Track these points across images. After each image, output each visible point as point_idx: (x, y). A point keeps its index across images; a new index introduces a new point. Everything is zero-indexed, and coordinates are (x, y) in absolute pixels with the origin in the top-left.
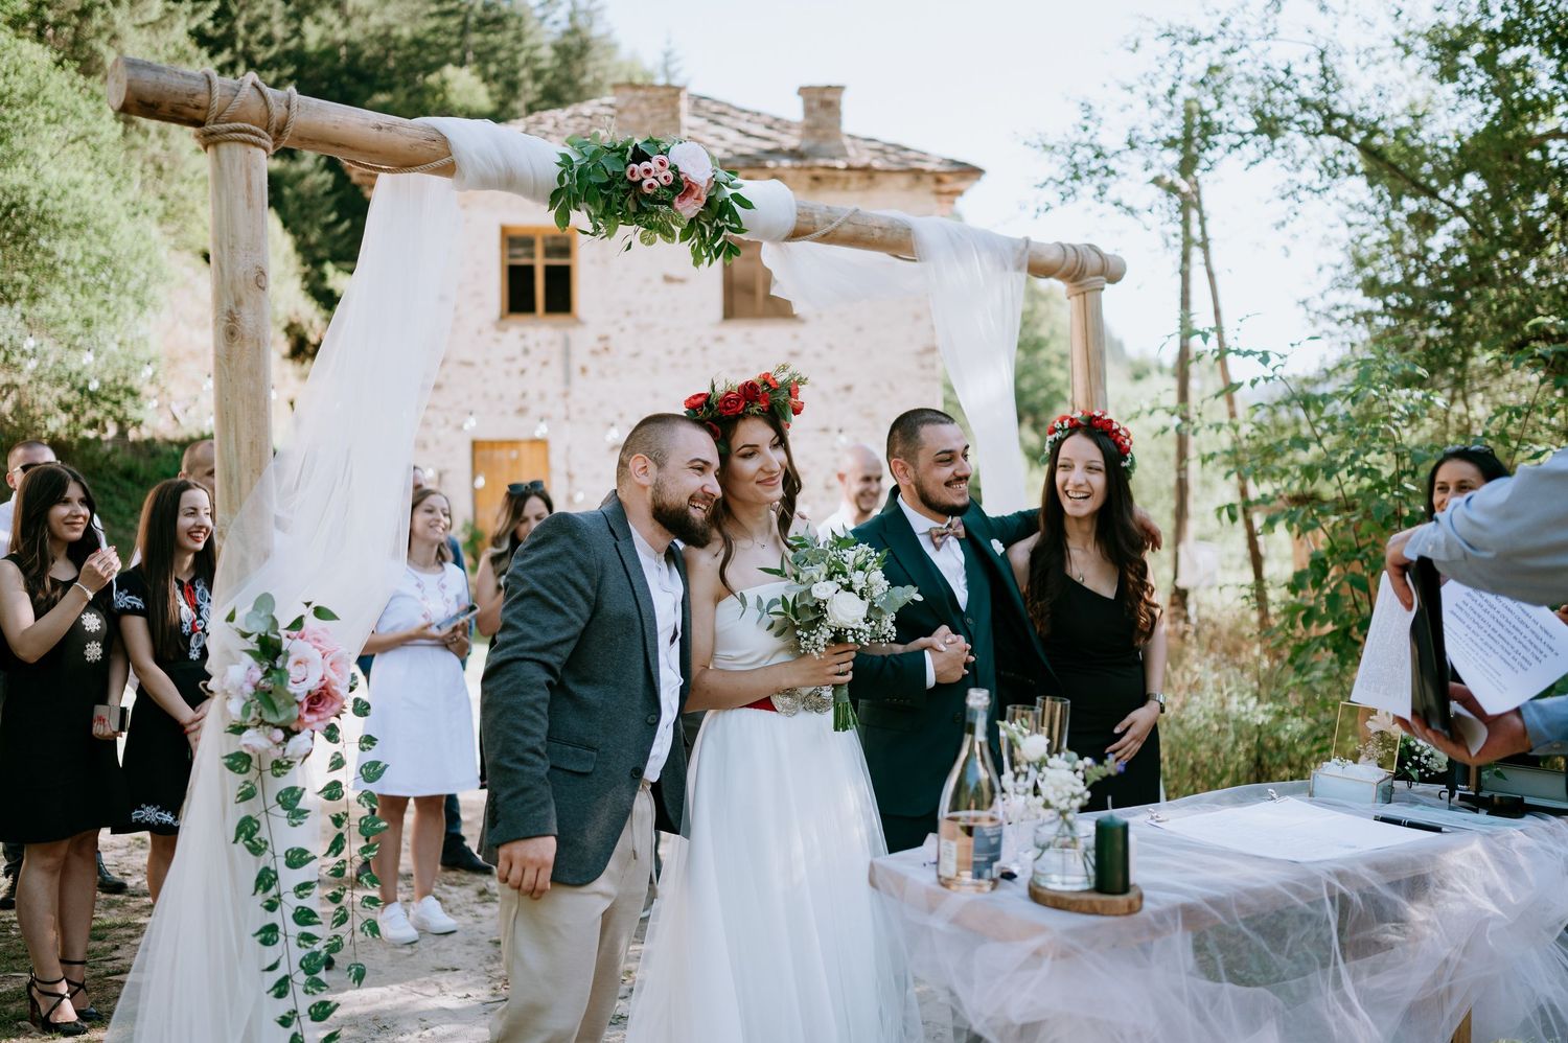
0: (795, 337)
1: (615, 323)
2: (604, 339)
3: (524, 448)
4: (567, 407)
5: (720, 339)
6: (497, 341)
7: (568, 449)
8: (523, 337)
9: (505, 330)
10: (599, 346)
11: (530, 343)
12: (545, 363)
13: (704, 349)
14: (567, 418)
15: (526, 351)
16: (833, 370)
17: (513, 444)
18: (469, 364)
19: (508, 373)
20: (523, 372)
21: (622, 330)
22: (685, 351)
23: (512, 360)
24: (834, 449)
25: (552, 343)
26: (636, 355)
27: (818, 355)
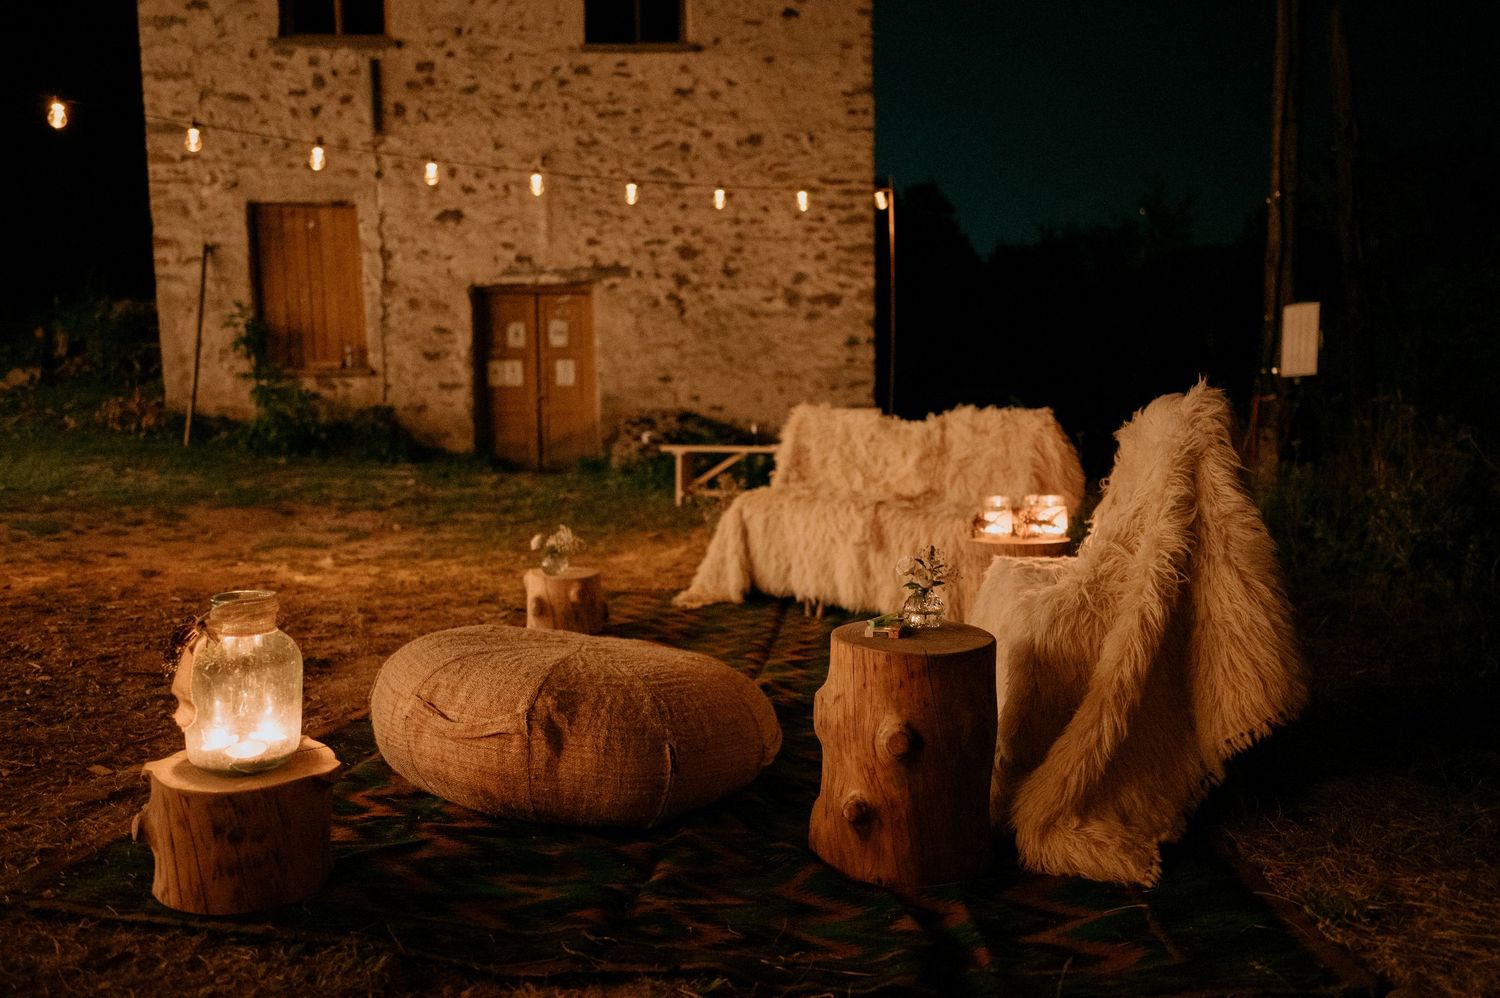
0: (684, 69)
1: (442, 44)
2: (425, 66)
3: (325, 215)
4: (378, 159)
5: (583, 70)
6: (278, 66)
7: (382, 217)
8: (313, 62)
9: (290, 54)
10: (420, 77)
11: (324, 70)
12: (346, 100)
13: (563, 83)
14: (379, 175)
15: (319, 82)
16: (734, 114)
17: (310, 207)
18: (244, 98)
19: (294, 112)
20: (316, 111)
21: (450, 54)
22: (537, 84)
23: (302, 93)
24: (737, 221)
25: (355, 72)
26: (470, 90)
27: (715, 95)
